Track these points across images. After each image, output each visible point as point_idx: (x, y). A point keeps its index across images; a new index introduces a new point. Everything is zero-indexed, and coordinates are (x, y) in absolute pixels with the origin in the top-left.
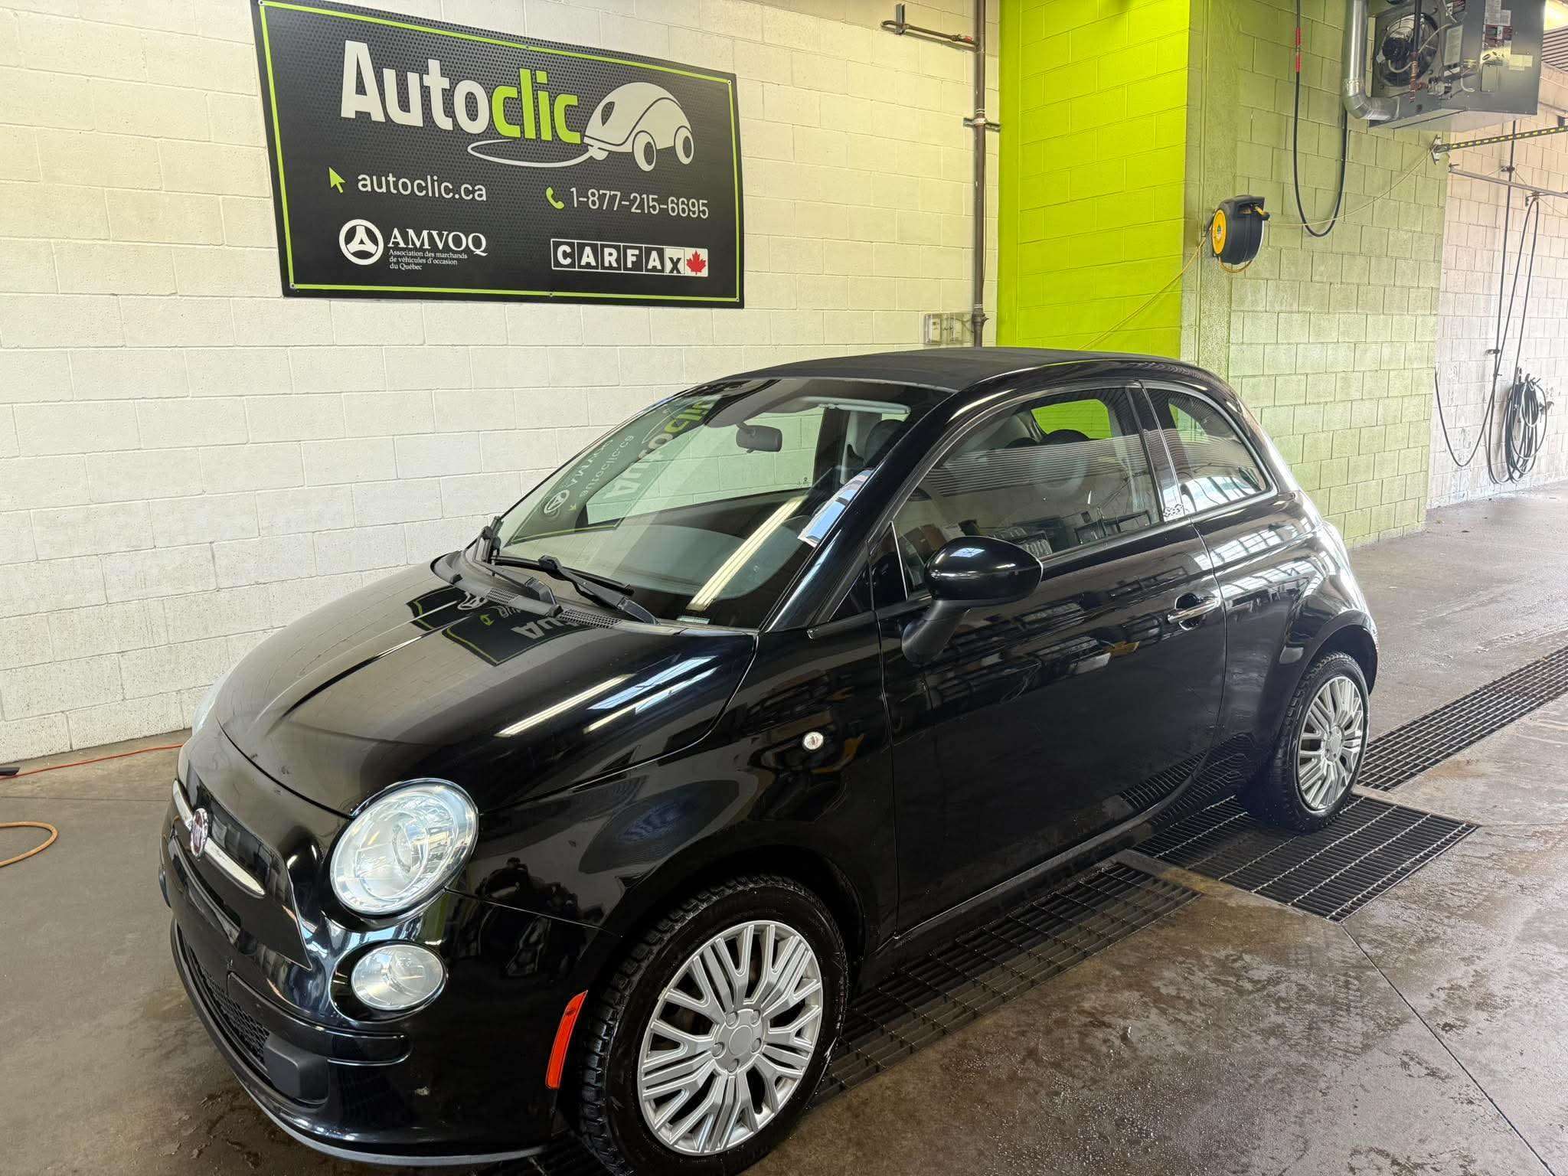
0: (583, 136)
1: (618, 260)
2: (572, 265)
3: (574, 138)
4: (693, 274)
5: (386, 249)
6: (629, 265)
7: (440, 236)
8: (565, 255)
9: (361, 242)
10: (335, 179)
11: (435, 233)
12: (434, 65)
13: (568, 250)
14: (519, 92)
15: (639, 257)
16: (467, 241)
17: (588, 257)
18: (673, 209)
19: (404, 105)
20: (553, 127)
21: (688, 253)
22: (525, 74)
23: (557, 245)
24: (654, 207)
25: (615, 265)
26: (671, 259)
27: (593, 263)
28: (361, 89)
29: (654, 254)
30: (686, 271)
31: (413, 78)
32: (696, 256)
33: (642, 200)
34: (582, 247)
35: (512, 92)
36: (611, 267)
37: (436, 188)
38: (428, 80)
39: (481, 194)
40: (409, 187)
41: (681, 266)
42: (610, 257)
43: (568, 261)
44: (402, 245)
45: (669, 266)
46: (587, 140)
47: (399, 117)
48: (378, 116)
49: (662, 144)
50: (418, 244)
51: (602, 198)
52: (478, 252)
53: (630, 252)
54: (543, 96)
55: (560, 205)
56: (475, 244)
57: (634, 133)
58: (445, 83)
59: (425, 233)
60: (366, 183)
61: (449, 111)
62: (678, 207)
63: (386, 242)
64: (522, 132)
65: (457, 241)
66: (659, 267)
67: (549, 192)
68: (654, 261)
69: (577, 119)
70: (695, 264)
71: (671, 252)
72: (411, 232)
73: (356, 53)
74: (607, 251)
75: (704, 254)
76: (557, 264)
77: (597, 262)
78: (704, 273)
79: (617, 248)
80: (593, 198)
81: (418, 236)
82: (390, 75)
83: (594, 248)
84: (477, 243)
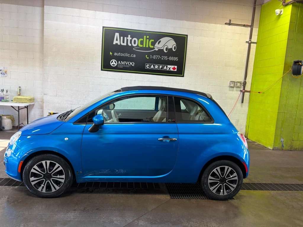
0: (154, 46)
1: (158, 67)
2: (149, 68)
3: (152, 47)
4: (173, 70)
5: (117, 64)
6: (160, 68)
7: (127, 62)
8: (148, 66)
9: (114, 63)
10: (111, 53)
11: (126, 62)
12: (129, 36)
13: (149, 65)
14: (143, 39)
15: (162, 67)
16: (131, 63)
17: (152, 67)
18: (170, 59)
19: (123, 42)
20: (149, 45)
21: (173, 67)
22: (145, 37)
23: (147, 65)
24: (166, 59)
25: (157, 68)
26: (169, 68)
27: (153, 68)
28: (117, 40)
29: (165, 67)
30: (172, 70)
31: (125, 38)
32: (174, 67)
33: (164, 57)
34: (151, 65)
35: (142, 40)
36: (156, 68)
37: (127, 55)
38: (128, 38)
39: (135, 56)
40: (122, 55)
41: (171, 69)
42: (156, 67)
43: (148, 67)
44: (120, 64)
45: (168, 69)
46: (155, 47)
47: (122, 44)
48: (119, 44)
49: (169, 47)
50: (123, 64)
51: (156, 57)
52: (133, 65)
53: (160, 66)
54: (148, 40)
55: (148, 58)
56: (132, 64)
57: (164, 46)
58: (131, 39)
59: (124, 62)
60: (116, 54)
61: (131, 43)
62: (171, 58)
63: (118, 63)
64: (143, 46)
65: (129, 63)
66: (166, 69)
67: (146, 56)
68: (165, 68)
69: (153, 44)
70: (174, 69)
71: (169, 66)
72: (122, 62)
73: (117, 35)
74: (156, 66)
75: (176, 67)
76: (146, 68)
77: (154, 67)
78: (176, 70)
79: (158, 65)
80: (154, 57)
81: (123, 62)
82: (122, 38)
83: (154, 65)
84: (133, 64)
